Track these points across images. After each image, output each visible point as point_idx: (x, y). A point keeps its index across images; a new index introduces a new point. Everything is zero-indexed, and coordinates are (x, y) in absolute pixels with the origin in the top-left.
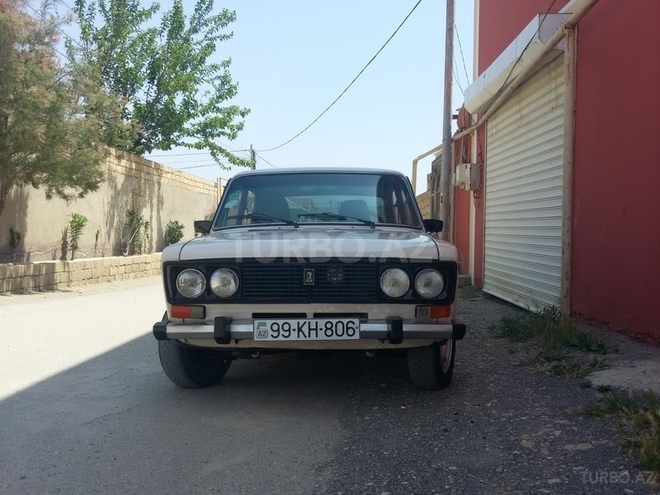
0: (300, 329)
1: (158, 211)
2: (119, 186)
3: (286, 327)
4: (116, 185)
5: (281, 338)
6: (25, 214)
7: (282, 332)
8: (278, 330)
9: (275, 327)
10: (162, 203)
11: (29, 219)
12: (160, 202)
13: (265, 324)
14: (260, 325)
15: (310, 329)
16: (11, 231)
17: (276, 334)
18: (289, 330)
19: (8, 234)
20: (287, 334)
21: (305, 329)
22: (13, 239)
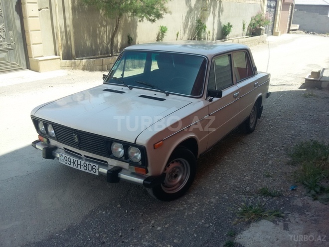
0: (74, 163)
1: (219, 16)
2: (193, 6)
4: (190, 4)
6: (136, 28)
8: (67, 160)
9: (66, 158)
10: (222, 11)
11: (138, 31)
12: (221, 10)
14: (61, 155)
15: (78, 164)
16: (128, 36)
17: (66, 162)
19: (127, 38)
22: (129, 40)
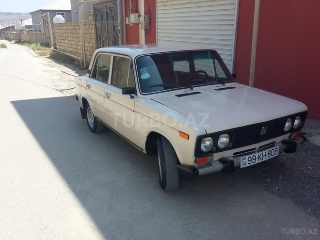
0: (259, 157)
3: (254, 158)
5: (252, 164)
7: (252, 160)
8: (251, 160)
9: (250, 159)
13: (245, 159)
14: (243, 159)
15: (263, 156)
17: (250, 162)
18: (255, 159)
20: (254, 161)
21: (261, 157)
